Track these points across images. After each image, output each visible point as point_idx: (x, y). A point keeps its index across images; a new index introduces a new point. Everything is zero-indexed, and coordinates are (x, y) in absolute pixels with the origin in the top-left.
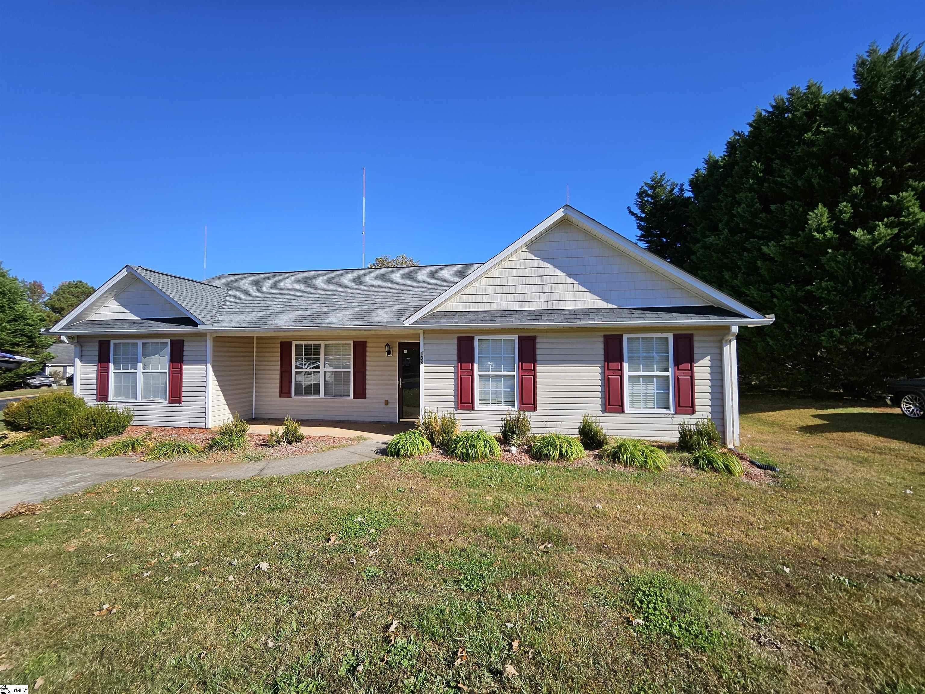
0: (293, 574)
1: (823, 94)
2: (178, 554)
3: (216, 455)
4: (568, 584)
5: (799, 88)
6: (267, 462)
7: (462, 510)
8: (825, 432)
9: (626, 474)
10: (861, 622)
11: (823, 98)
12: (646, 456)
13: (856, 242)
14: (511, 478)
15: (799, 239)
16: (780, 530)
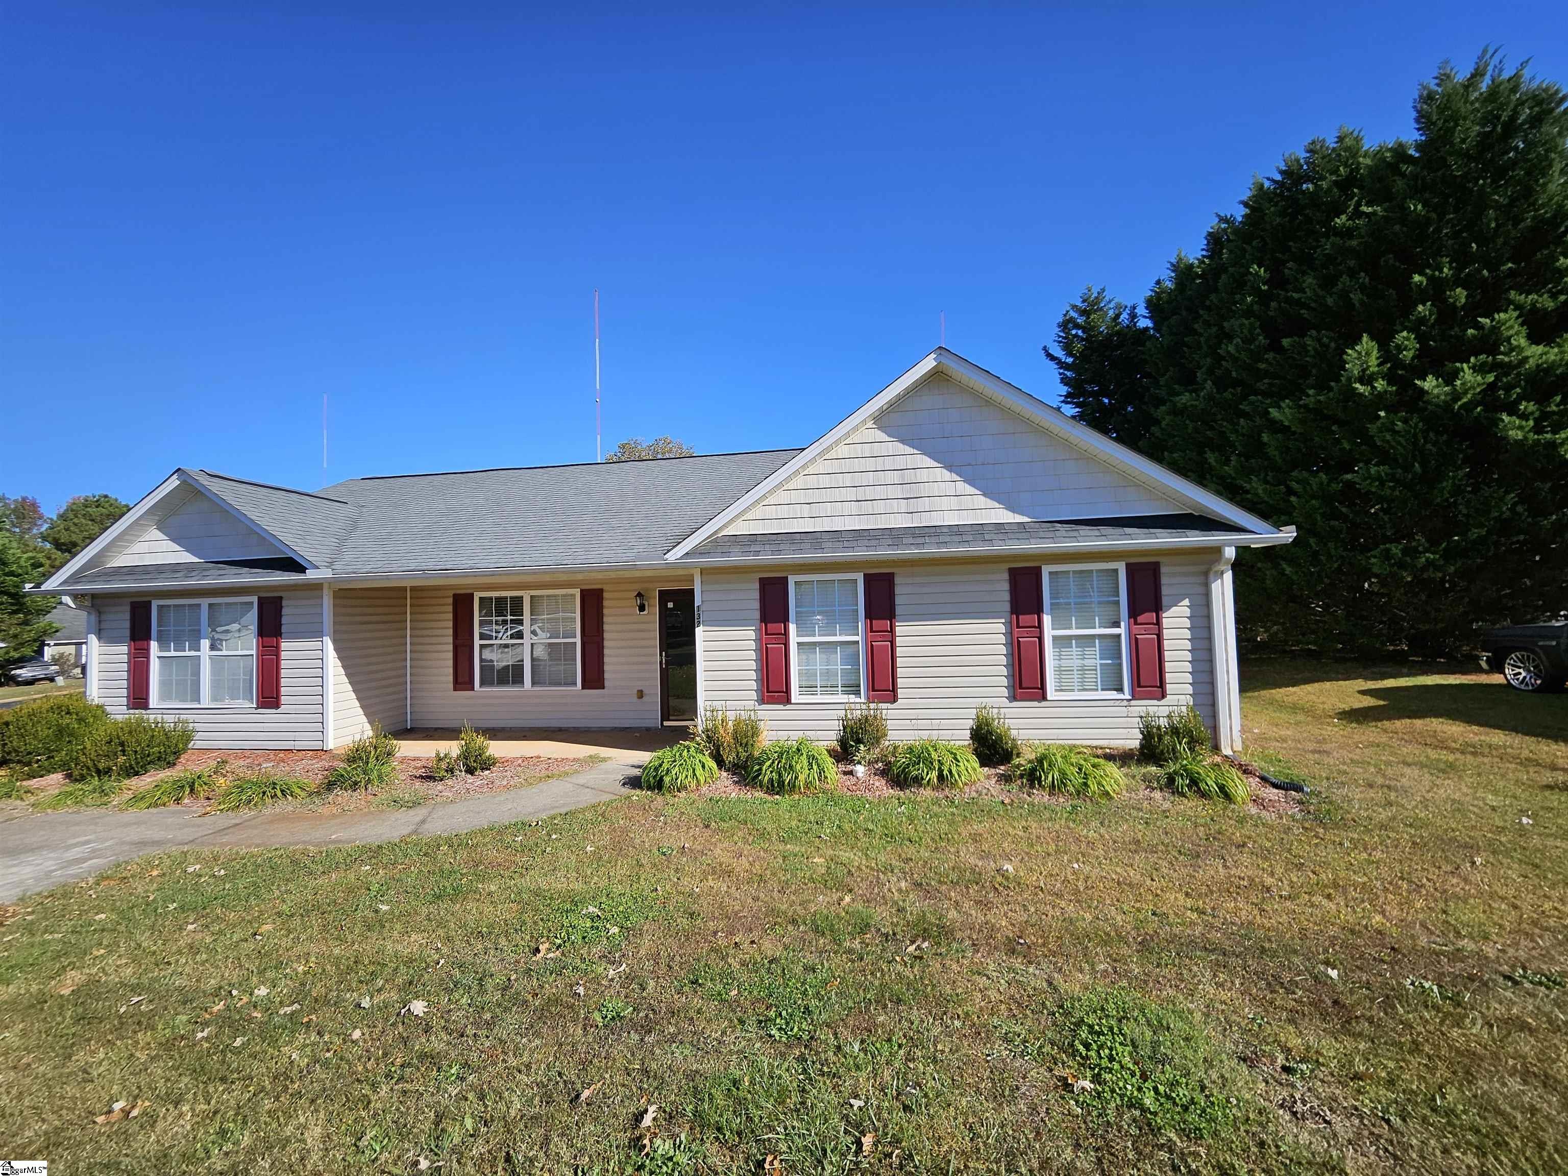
0: (471, 1020)
1: (1364, 149)
2: (262, 991)
3: (340, 798)
4: (958, 1016)
5: (1324, 140)
6: (429, 809)
7: (772, 885)
8: (1381, 720)
9: (1053, 807)
10: (1465, 1065)
11: (1364, 157)
12: (1085, 774)
13: (1425, 399)
14: (856, 822)
15: (1331, 394)
16: (1317, 899)
